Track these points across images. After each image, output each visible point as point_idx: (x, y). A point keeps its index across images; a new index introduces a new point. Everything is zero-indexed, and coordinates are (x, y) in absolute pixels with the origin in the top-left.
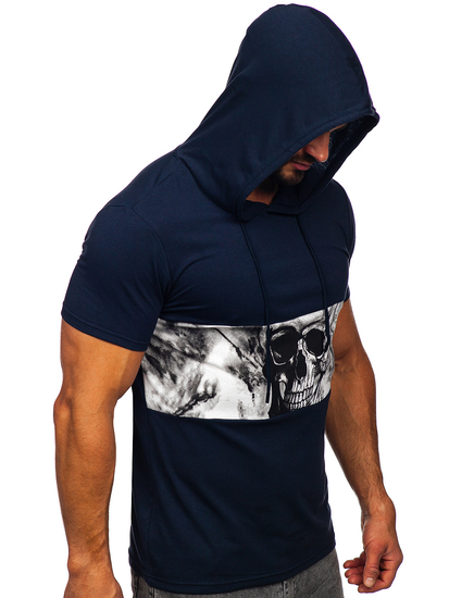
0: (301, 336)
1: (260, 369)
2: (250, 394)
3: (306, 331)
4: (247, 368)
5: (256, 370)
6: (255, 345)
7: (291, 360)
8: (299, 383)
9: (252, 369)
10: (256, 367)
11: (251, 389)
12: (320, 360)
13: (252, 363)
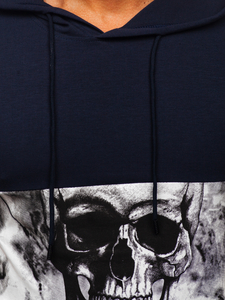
0: (126, 220)
1: (45, 252)
2: (34, 284)
3: (137, 214)
4: (33, 248)
5: (40, 252)
6: (38, 221)
7: (102, 250)
8: (119, 283)
9: (37, 250)
10: (42, 249)
11: (37, 277)
12: (165, 260)
13: (38, 244)
